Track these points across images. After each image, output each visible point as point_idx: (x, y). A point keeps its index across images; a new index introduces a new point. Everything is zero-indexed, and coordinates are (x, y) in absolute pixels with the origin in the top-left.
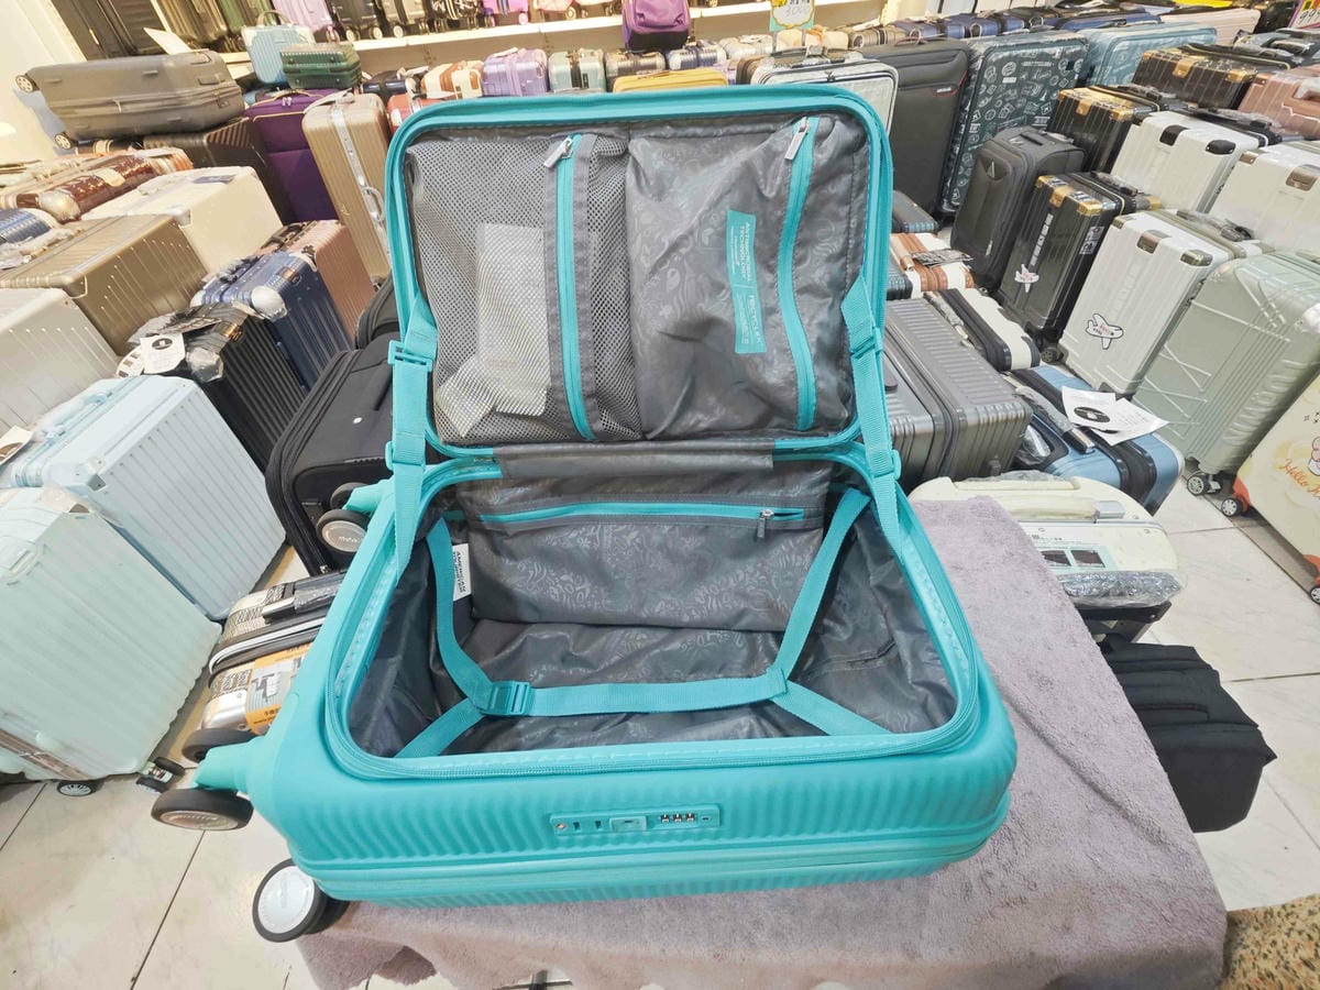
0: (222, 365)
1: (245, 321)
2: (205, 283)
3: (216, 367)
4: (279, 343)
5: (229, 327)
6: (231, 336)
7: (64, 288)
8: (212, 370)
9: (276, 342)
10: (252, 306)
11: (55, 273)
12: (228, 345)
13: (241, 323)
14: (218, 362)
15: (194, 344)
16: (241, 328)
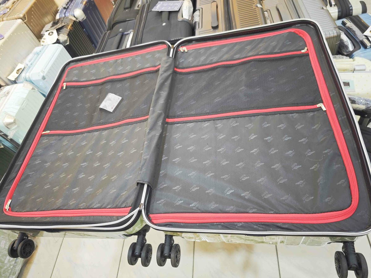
0: (68, 39)
1: (73, 23)
2: (59, 10)
3: (67, 40)
4: (84, 30)
5: (69, 25)
6: (70, 29)
7: (21, 19)
8: (66, 41)
9: (83, 29)
10: (75, 17)
11: (18, 14)
12: (69, 32)
13: (72, 23)
14: (67, 38)
15: (60, 33)
16: (72, 26)
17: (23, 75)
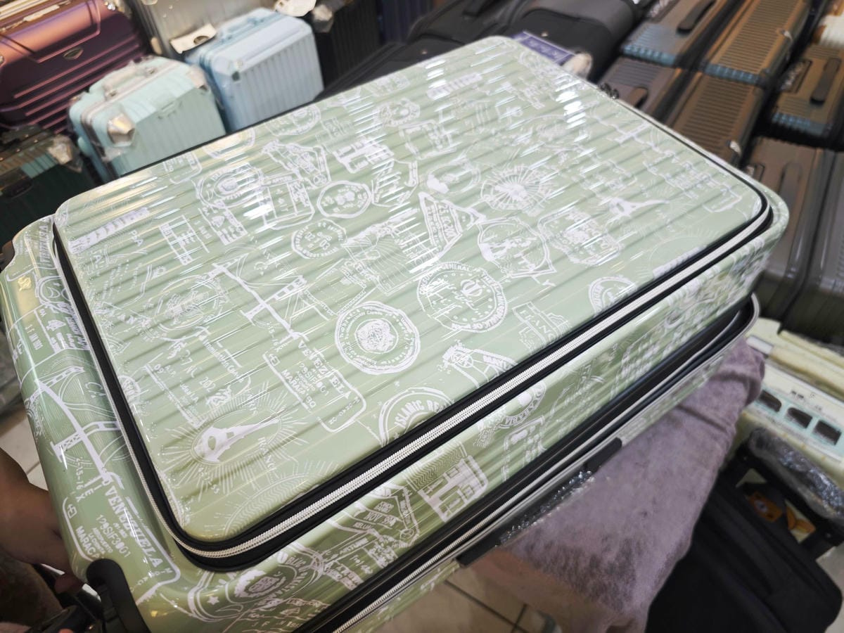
0: (332, 23)
3: (328, 23)
12: (342, 9)
14: (331, 19)
17: (202, 51)
